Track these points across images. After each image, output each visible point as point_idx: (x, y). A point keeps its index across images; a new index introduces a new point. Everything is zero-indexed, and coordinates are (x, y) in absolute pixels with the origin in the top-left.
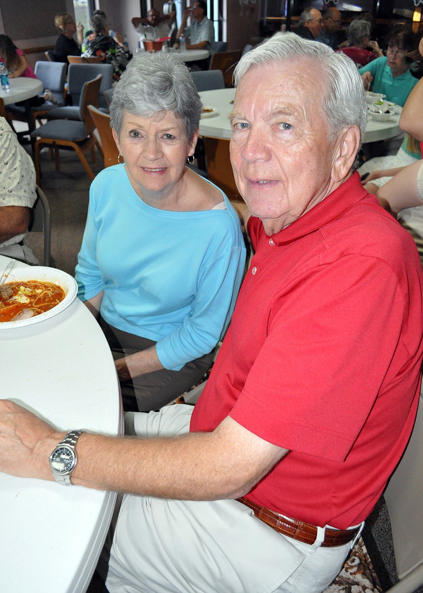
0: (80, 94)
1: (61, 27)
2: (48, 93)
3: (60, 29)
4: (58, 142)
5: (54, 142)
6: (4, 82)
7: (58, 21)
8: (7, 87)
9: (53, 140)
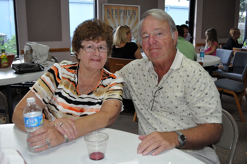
0: (244, 68)
1: (232, 35)
2: (221, 65)
3: (231, 36)
4: (225, 91)
5: (223, 90)
6: (202, 55)
7: (231, 32)
8: (203, 58)
9: (222, 89)
